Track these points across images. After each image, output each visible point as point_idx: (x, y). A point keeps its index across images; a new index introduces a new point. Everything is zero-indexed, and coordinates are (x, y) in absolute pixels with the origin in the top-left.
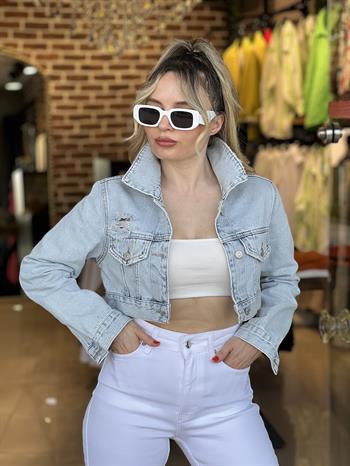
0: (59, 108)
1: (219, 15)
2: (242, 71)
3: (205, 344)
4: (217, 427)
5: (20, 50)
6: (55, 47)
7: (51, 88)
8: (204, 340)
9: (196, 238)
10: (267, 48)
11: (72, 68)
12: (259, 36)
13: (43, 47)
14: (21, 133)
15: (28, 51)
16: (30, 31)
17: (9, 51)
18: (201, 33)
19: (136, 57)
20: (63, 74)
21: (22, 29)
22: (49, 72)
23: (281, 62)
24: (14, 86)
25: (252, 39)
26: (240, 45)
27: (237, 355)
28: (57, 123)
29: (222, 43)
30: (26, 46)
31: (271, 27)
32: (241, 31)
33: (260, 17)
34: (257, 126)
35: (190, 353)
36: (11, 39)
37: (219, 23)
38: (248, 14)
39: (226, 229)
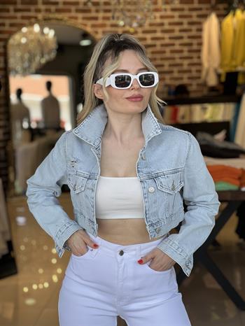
2: (235, 31)
3: (134, 253)
5: (80, 21)
6: (104, 18)
9: (125, 177)
13: (96, 18)
15: (85, 22)
17: (72, 22)
18: (208, 6)
19: (162, 24)
21: (81, 6)
22: (99, 36)
26: (234, 15)
27: (158, 261)
29: (223, 12)
30: (84, 18)
32: (235, 5)
35: (123, 260)
36: (73, 14)
39: (145, 170)
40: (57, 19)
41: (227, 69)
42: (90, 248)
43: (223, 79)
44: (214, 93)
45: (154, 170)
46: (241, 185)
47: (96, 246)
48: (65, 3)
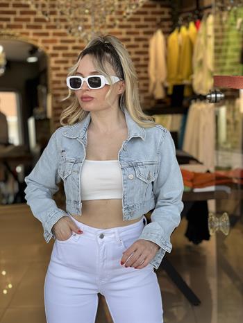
0: (57, 75)
1: (166, 10)
2: (180, 47)
5: (31, 37)
6: (55, 34)
7: (52, 63)
10: (197, 34)
11: (66, 48)
12: (192, 25)
13: (47, 34)
14: (36, 91)
15: (36, 37)
16: (38, 24)
17: (24, 37)
18: (154, 23)
20: (60, 52)
21: (32, 23)
22: (50, 51)
23: (206, 43)
24: (32, 60)
25: (187, 27)
26: (179, 31)
28: (56, 86)
29: (168, 29)
30: (35, 34)
31: (200, 18)
32: (180, 22)
33: (193, 12)
34: (191, 87)
35: (103, 242)
36: (24, 30)
37: (166, 16)
38: (185, 10)
39: (126, 159)
40: (8, 35)
41: (174, 82)
43: (170, 92)
44: (162, 106)
45: (134, 159)
46: (194, 187)
47: (80, 232)
48: (16, 20)
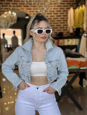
2: (79, 14)
3: (42, 88)
4: (46, 108)
5: (25, 10)
6: (34, 9)
8: (42, 87)
12: (84, 6)
13: (31, 9)
15: (27, 10)
17: (22, 10)
18: (70, 5)
19: (54, 11)
21: (25, 5)
22: (32, 15)
25: (82, 7)
26: (79, 8)
29: (75, 7)
30: (26, 9)
32: (79, 5)
35: (38, 91)
36: (23, 7)
37: (75, 2)
40: (17, 9)
41: (77, 27)
42: (27, 87)
43: (75, 30)
44: (72, 35)
47: (29, 86)
48: (20, 4)
